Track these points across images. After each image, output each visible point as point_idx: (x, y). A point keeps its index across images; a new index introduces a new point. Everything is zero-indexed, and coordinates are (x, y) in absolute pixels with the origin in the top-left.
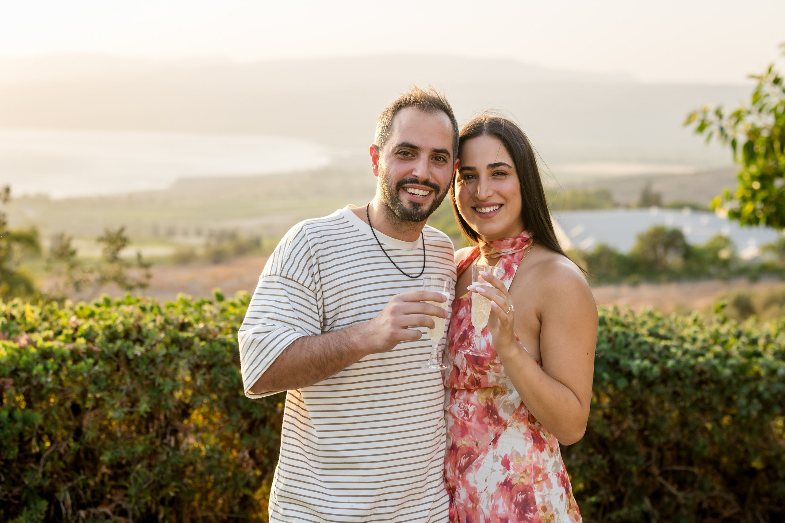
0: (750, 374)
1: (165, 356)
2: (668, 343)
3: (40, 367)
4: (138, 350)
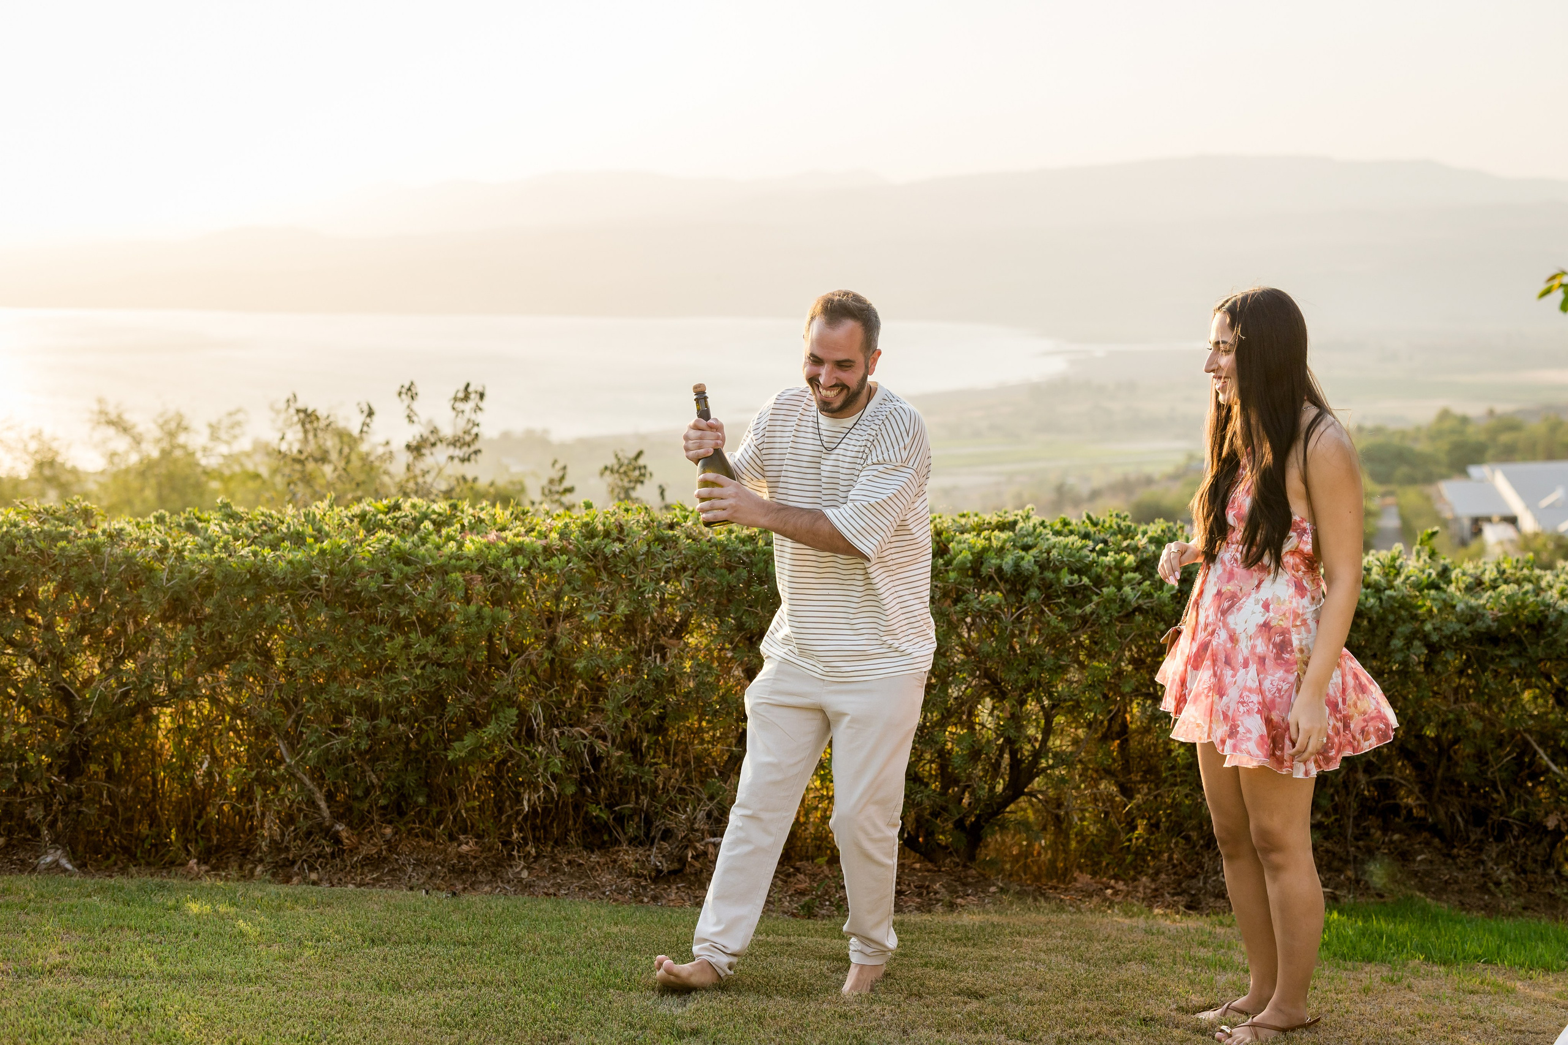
1: (647, 554)
3: (510, 561)
4: (617, 547)
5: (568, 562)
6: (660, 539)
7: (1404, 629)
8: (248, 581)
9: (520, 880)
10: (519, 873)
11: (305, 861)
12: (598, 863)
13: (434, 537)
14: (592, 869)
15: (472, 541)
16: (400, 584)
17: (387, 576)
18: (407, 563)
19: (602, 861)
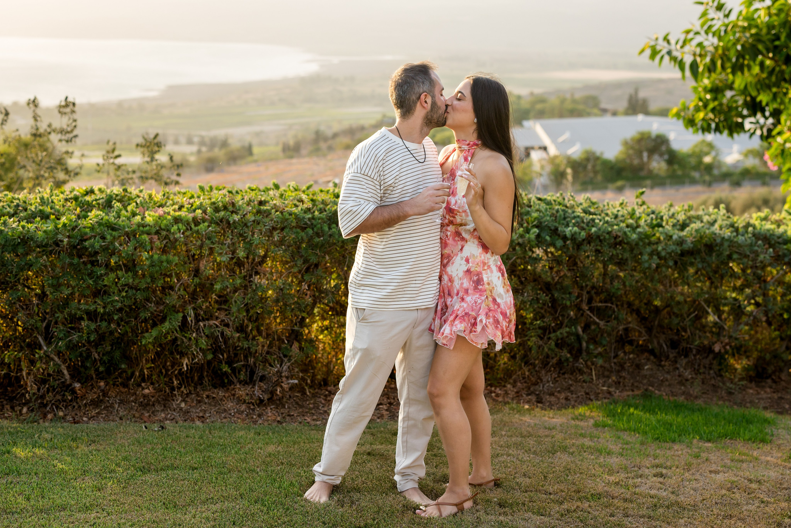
0: (653, 239)
1: (254, 221)
2: (594, 217)
3: (175, 227)
4: (236, 217)
5: (209, 226)
6: (259, 212)
7: (648, 249)
8: (19, 243)
9: (181, 409)
10: (179, 404)
11: (53, 404)
12: (224, 396)
13: (123, 212)
14: (221, 400)
15: (149, 215)
16: (112, 243)
17: (103, 238)
18: (113, 229)
19: (227, 395)
